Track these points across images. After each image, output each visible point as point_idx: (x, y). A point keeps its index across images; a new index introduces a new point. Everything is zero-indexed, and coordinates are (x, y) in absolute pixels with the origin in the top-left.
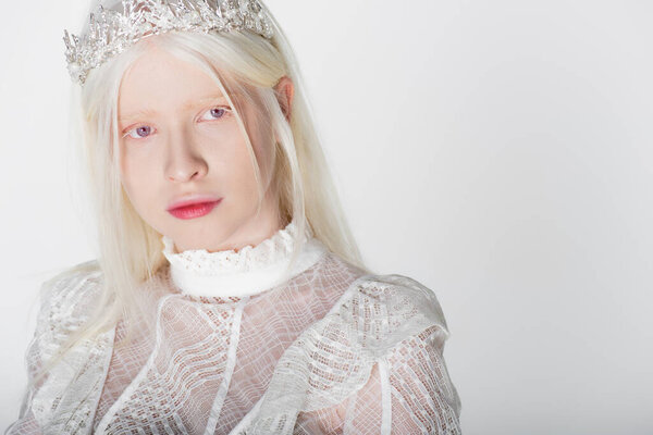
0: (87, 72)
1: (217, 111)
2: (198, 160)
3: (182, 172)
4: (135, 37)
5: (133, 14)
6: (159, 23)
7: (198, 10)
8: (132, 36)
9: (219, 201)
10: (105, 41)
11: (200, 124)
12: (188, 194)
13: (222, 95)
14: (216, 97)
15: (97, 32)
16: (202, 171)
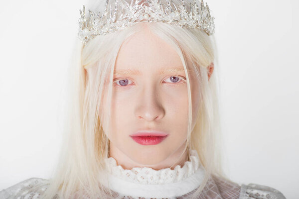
0: (93, 36)
1: (174, 78)
2: (160, 109)
3: (149, 115)
4: (136, 21)
5: (137, 6)
6: (153, 15)
7: (179, 11)
8: (133, 20)
9: (166, 136)
10: (114, 19)
11: (165, 84)
12: (149, 129)
13: (184, 69)
14: (179, 69)
15: (109, 12)
16: (161, 116)
